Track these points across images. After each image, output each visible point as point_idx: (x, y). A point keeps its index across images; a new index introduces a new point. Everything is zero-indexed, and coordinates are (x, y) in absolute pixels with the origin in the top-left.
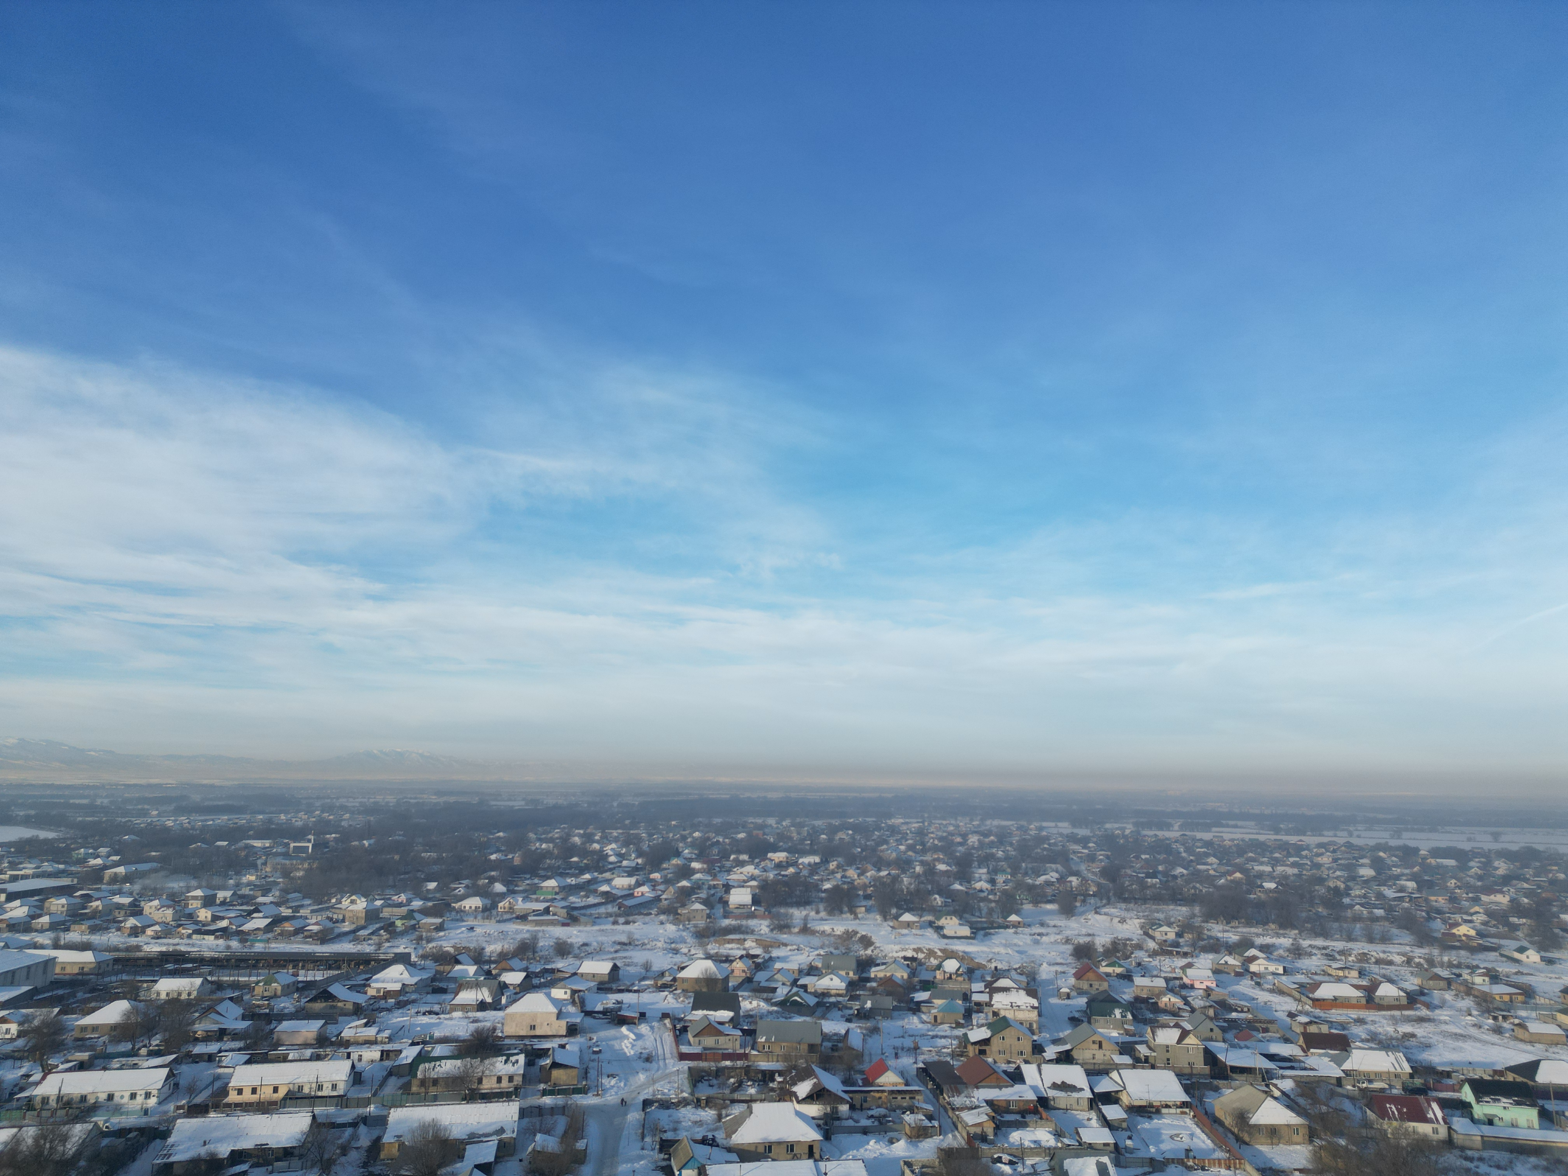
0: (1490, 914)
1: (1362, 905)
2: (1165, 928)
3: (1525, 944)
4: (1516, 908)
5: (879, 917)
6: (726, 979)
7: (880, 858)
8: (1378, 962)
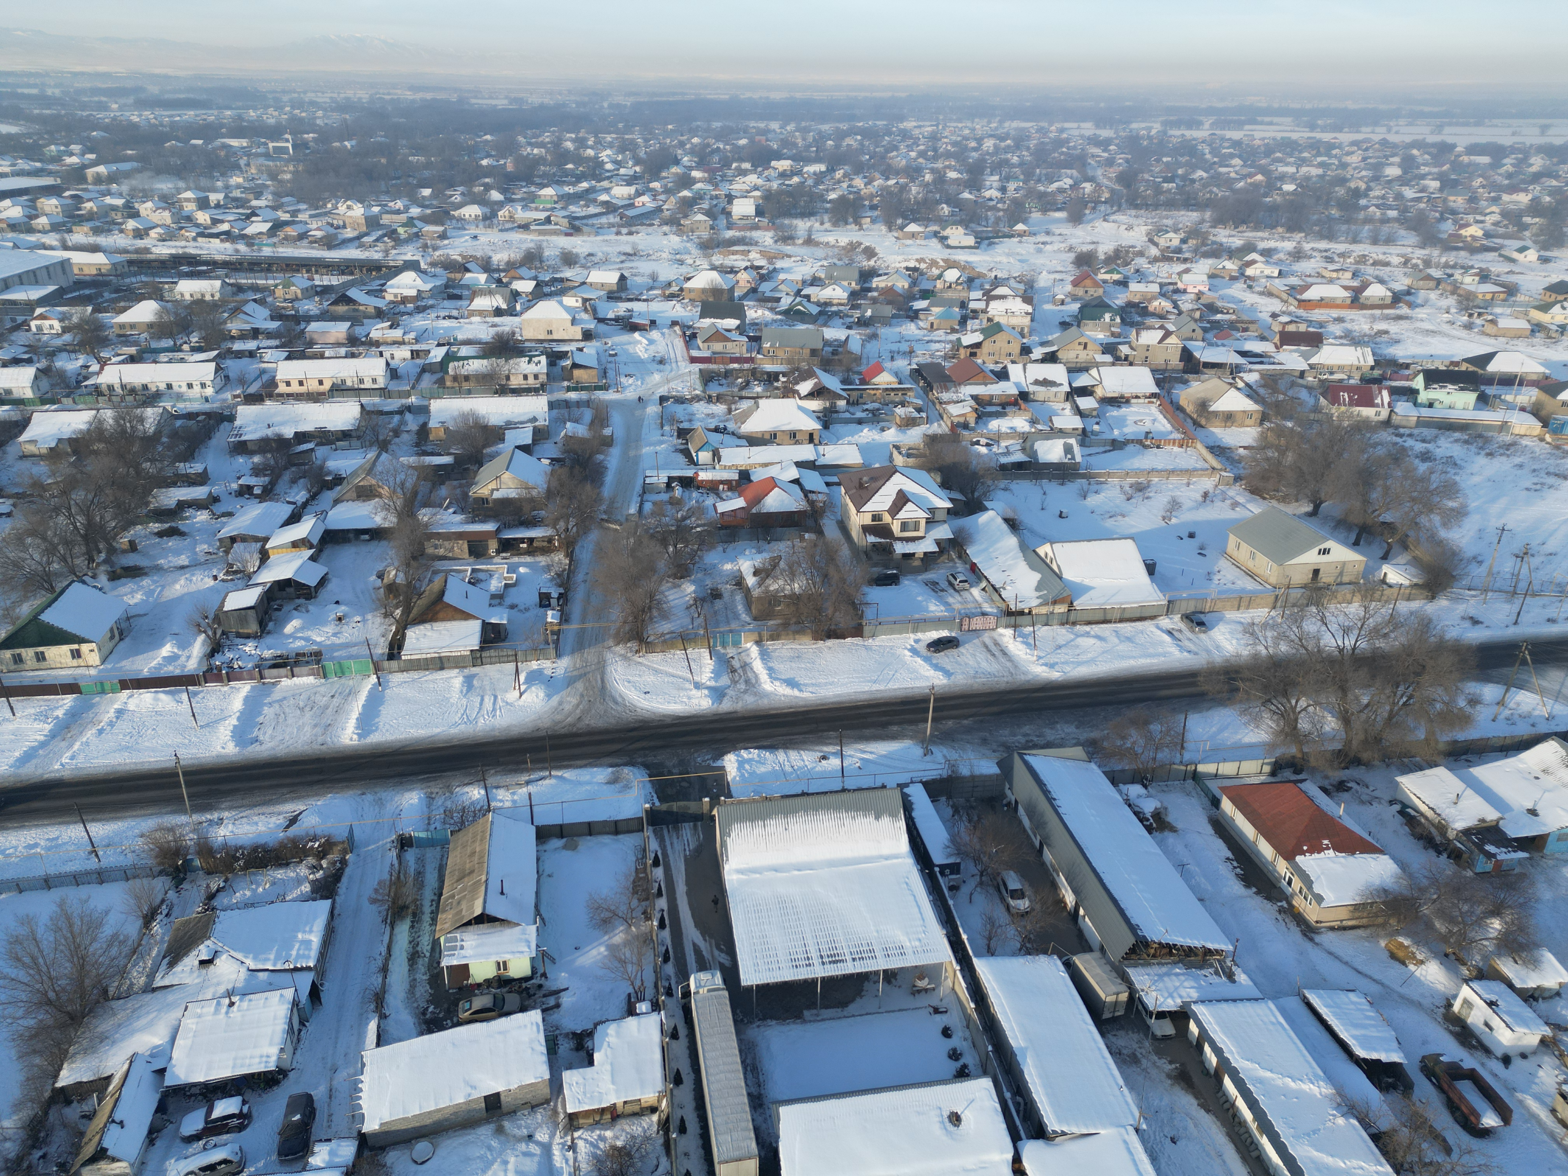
0: (1505, 214)
1: (1377, 206)
2: (1171, 235)
5: (884, 228)
6: (732, 290)
7: (889, 165)
8: (1375, 263)
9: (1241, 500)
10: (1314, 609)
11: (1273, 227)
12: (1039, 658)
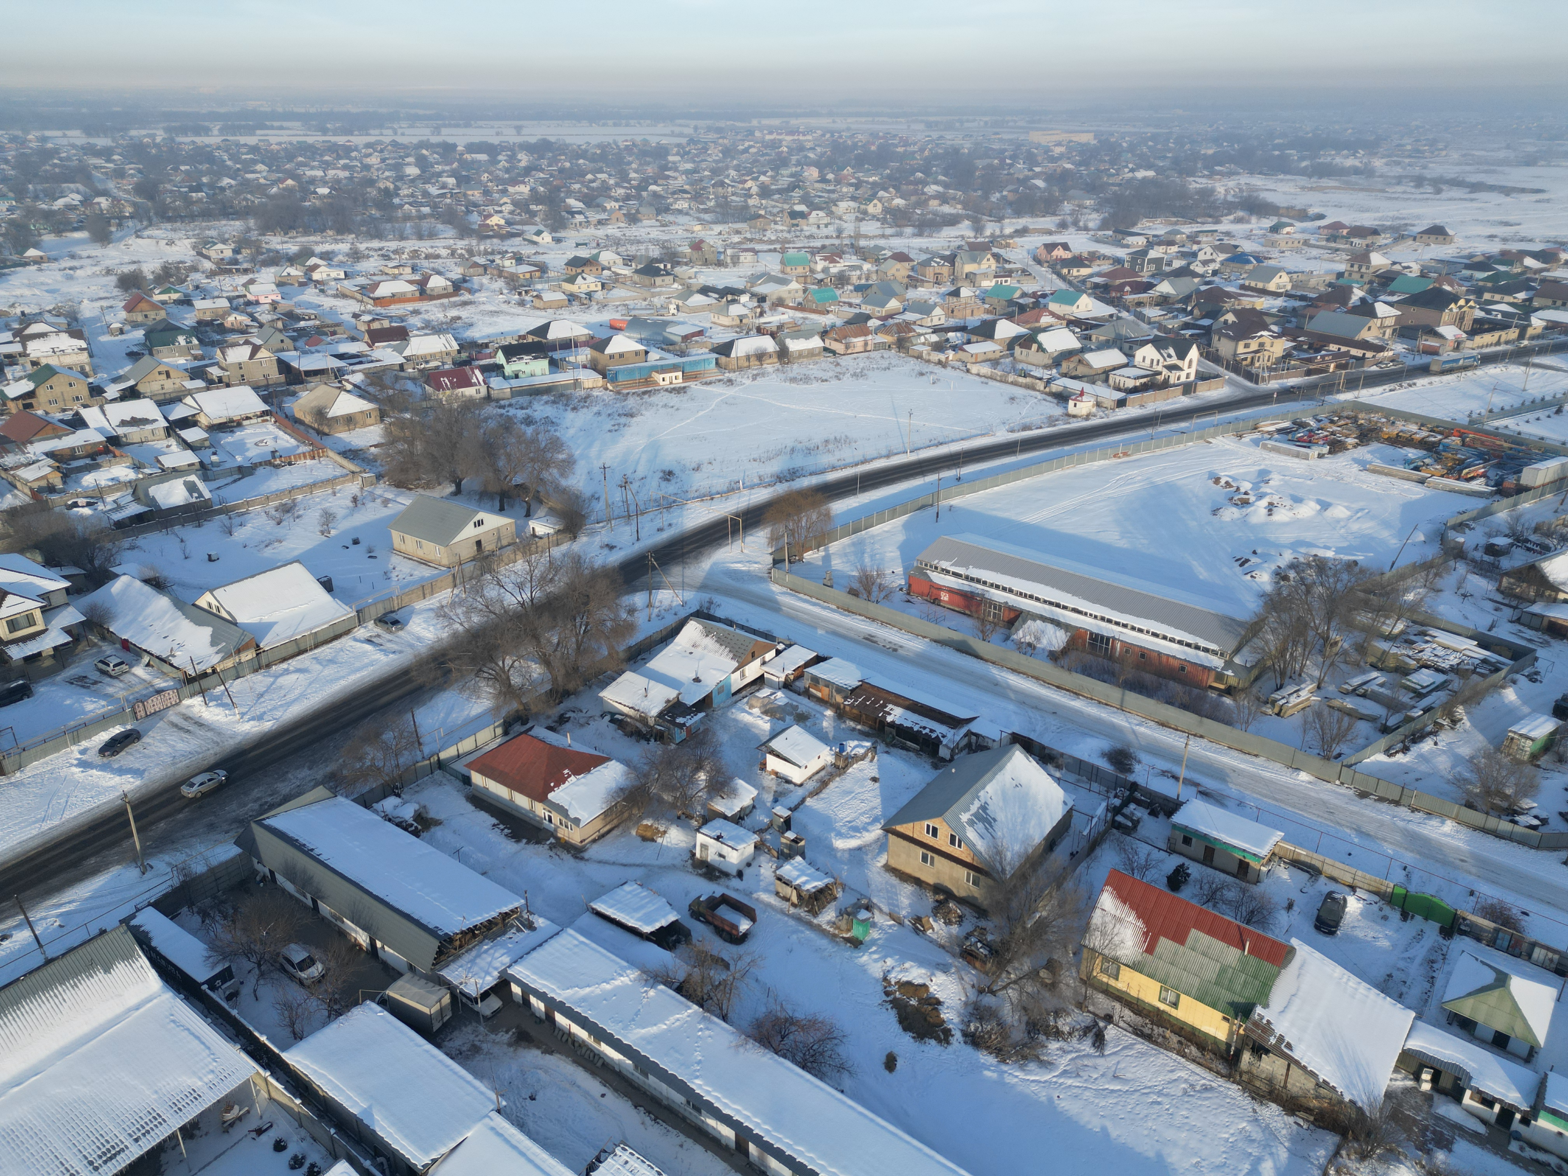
0: (515, 203)
1: (410, 204)
3: (541, 227)
4: (535, 197)
8: (428, 257)
9: (390, 496)
10: (488, 577)
11: (322, 231)
12: (243, 715)
